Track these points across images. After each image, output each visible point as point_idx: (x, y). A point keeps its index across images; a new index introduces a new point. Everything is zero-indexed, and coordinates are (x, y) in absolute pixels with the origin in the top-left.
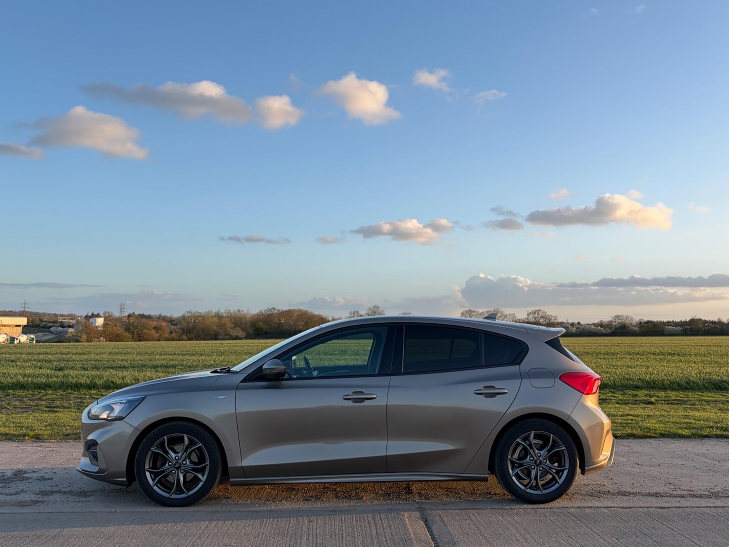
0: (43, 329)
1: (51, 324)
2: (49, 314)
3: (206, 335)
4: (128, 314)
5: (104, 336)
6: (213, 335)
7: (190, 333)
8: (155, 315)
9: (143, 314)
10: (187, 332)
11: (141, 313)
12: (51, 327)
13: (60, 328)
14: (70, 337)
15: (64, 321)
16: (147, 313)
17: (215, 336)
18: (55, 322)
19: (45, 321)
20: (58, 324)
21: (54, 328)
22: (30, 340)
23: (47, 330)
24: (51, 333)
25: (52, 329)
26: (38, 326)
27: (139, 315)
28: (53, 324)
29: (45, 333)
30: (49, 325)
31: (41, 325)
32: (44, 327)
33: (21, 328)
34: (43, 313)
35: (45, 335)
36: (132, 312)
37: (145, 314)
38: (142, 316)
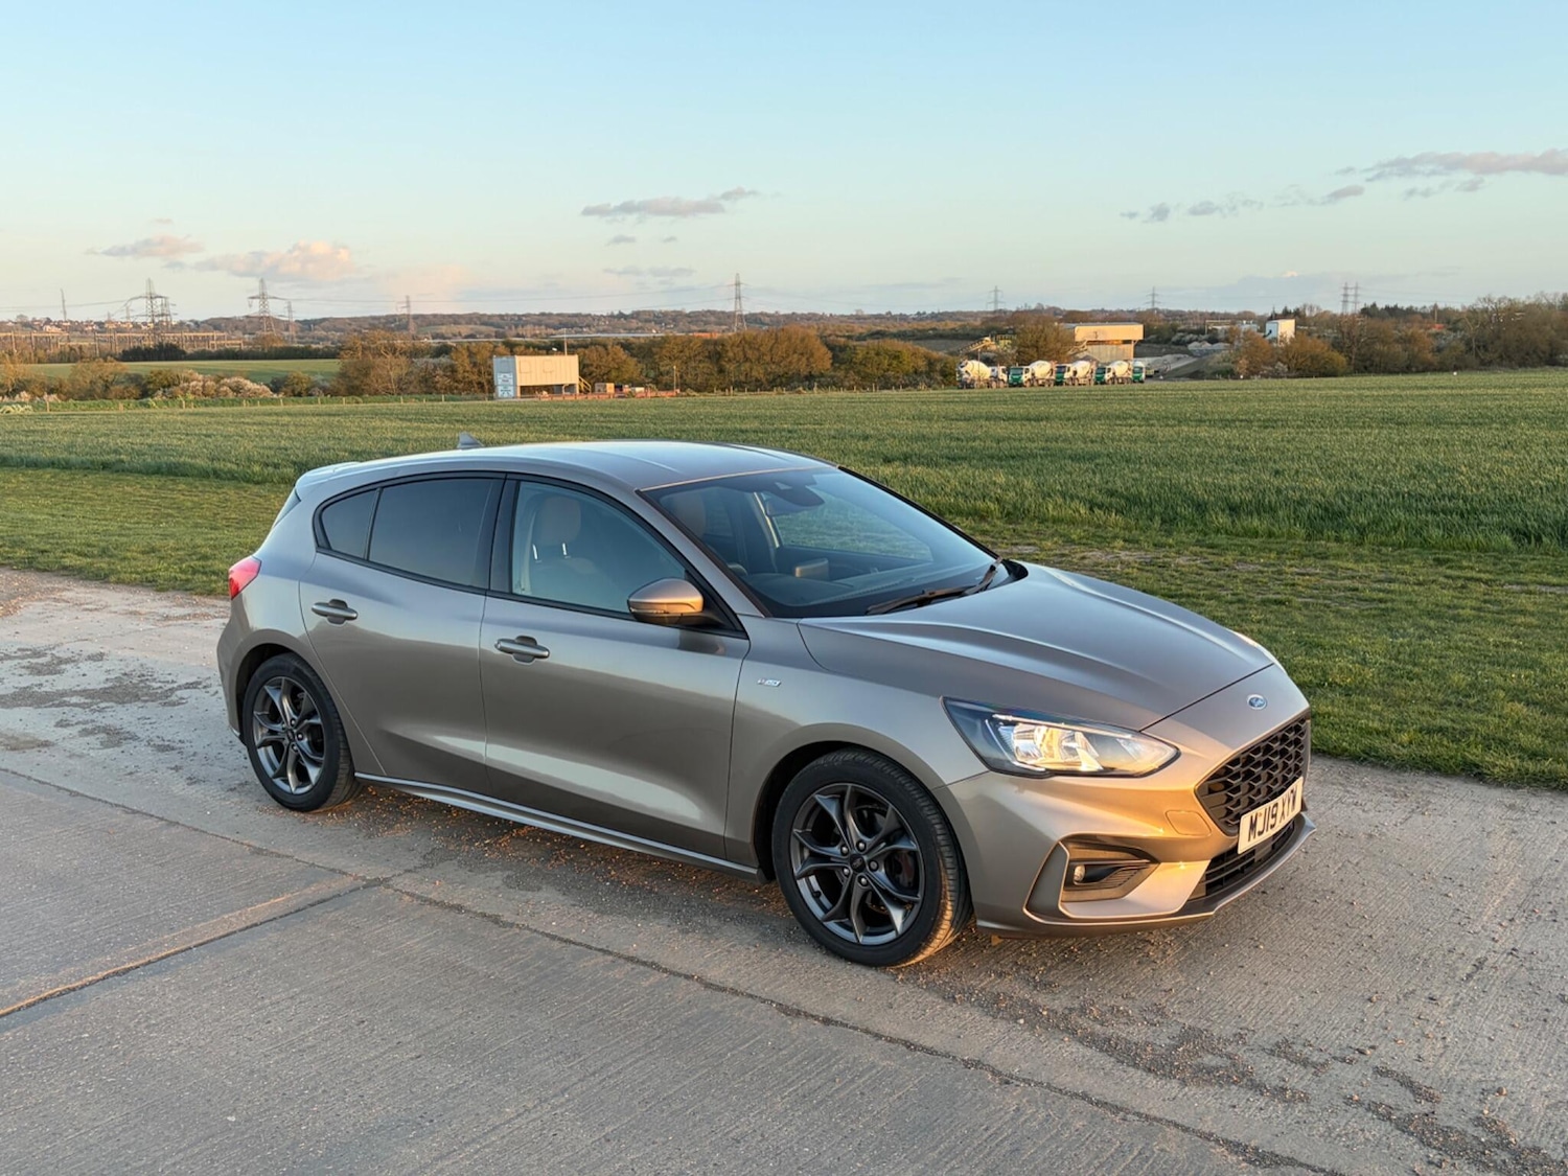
0: (1176, 347)
1: (1191, 335)
2: (1202, 314)
3: (1528, 354)
4: (1362, 306)
5: (1285, 360)
6: (1544, 352)
7: (1486, 350)
8: (1425, 307)
9: (1396, 306)
10: (1479, 347)
11: (1392, 305)
12: (1191, 341)
13: (1207, 345)
14: (1219, 363)
15: (1219, 328)
16: (1404, 305)
17: (1551, 355)
18: (1201, 332)
19: (1180, 331)
20: (1206, 336)
21: (1195, 344)
22: (1134, 372)
23: (1182, 348)
24: (1190, 353)
25: (1191, 347)
26: (1168, 341)
27: (1387, 308)
28: (1195, 337)
29: (1179, 356)
30: (1188, 338)
31: (1174, 339)
32: (1178, 343)
33: (1133, 345)
34: (1190, 313)
35: (1179, 359)
36: (1369, 304)
37: (1399, 306)
38: (1392, 312)
